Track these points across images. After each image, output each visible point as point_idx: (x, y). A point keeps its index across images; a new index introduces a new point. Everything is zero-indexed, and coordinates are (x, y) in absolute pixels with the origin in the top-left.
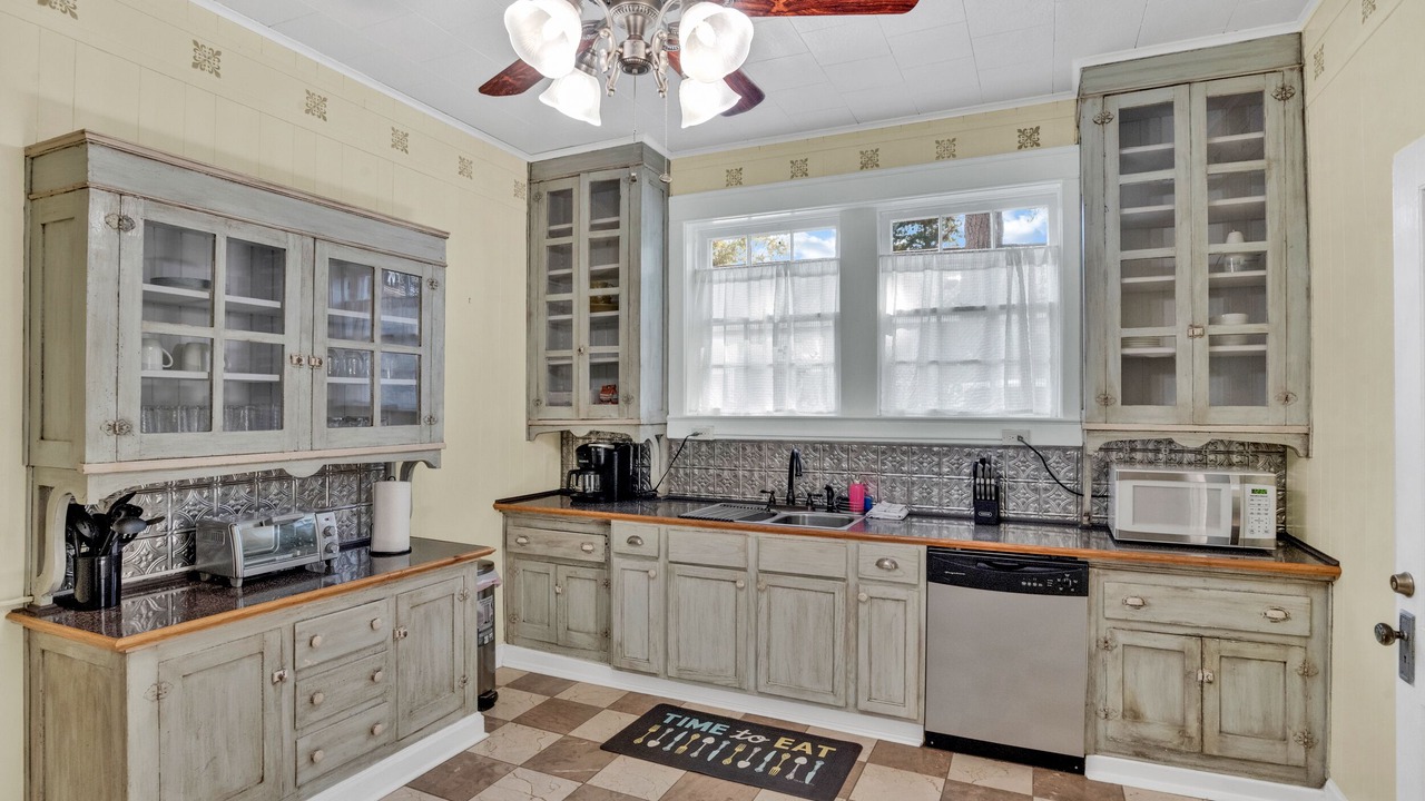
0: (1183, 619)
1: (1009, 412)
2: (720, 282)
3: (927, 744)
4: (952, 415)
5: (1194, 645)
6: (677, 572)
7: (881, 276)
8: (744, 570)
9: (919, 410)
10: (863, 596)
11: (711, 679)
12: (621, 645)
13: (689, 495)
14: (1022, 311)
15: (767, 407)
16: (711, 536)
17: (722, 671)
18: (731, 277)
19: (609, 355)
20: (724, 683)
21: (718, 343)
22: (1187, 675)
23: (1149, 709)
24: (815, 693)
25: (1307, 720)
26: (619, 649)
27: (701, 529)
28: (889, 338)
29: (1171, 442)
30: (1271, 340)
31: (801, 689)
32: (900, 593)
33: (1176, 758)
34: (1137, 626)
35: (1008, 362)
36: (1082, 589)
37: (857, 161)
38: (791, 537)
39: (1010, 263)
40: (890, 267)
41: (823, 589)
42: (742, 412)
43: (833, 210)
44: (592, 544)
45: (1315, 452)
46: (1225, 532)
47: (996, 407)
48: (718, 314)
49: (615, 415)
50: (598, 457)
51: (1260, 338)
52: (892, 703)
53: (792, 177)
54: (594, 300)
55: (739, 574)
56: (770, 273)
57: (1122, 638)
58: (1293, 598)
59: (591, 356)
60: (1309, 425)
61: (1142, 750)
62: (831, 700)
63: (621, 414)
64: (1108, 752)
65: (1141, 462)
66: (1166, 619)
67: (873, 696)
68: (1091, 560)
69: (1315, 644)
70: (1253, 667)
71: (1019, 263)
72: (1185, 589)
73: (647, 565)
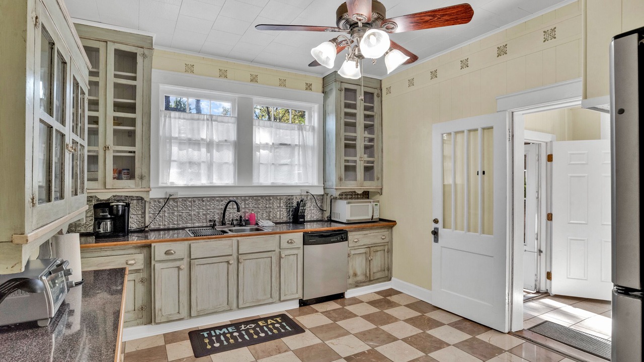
0: (365, 243)
1: (300, 183)
2: (175, 118)
3: (300, 306)
4: (280, 185)
5: (368, 249)
6: (196, 264)
7: (254, 127)
8: (231, 255)
9: (269, 182)
10: (283, 255)
11: (215, 310)
12: (161, 310)
13: (162, 227)
14: (304, 147)
15: (204, 181)
16: (214, 242)
17: (221, 305)
18: (182, 116)
19: (130, 152)
20: (222, 310)
21: (175, 149)
22: (366, 259)
23: (359, 272)
24: (264, 300)
25: (388, 265)
26: (160, 312)
27: (208, 240)
28: (258, 153)
29: (355, 192)
30: (375, 163)
31: (259, 301)
32: (295, 252)
33: (364, 284)
34: (357, 248)
35: (299, 165)
36: (346, 239)
37: (249, 78)
38: (253, 237)
39: (299, 129)
40: (257, 124)
41: (267, 256)
42: (191, 184)
43: (237, 96)
44: (134, 259)
45: (383, 193)
46: (370, 217)
47: (295, 181)
48: (175, 134)
49: (134, 186)
50: (118, 211)
51: (373, 162)
52: (293, 294)
53: (220, 76)
54: (115, 119)
55: (230, 257)
56: (202, 118)
57: (353, 252)
58: (385, 232)
59: (114, 151)
60: (382, 186)
61: (357, 285)
62: (270, 301)
63: (137, 185)
64: (350, 288)
65: (350, 198)
66: (362, 244)
67: (286, 293)
68: (347, 230)
69: (389, 244)
70: (379, 252)
71: (302, 130)
72: (366, 234)
73: (177, 264)
